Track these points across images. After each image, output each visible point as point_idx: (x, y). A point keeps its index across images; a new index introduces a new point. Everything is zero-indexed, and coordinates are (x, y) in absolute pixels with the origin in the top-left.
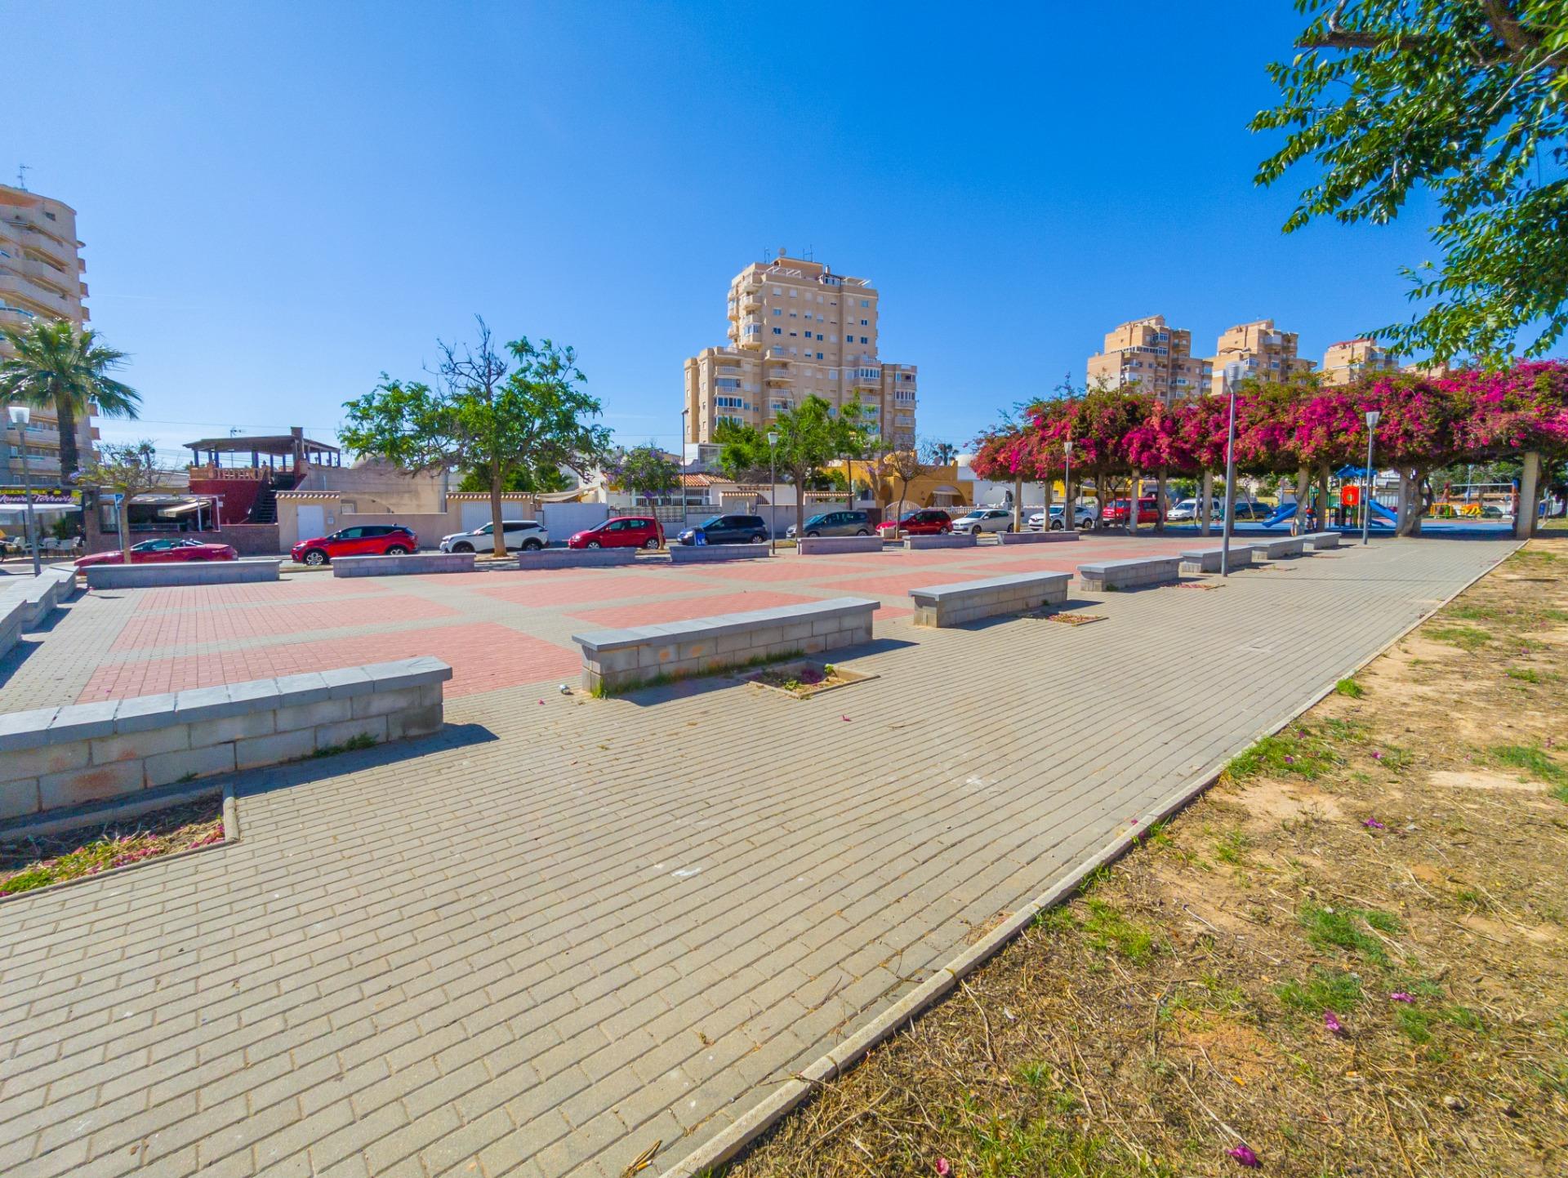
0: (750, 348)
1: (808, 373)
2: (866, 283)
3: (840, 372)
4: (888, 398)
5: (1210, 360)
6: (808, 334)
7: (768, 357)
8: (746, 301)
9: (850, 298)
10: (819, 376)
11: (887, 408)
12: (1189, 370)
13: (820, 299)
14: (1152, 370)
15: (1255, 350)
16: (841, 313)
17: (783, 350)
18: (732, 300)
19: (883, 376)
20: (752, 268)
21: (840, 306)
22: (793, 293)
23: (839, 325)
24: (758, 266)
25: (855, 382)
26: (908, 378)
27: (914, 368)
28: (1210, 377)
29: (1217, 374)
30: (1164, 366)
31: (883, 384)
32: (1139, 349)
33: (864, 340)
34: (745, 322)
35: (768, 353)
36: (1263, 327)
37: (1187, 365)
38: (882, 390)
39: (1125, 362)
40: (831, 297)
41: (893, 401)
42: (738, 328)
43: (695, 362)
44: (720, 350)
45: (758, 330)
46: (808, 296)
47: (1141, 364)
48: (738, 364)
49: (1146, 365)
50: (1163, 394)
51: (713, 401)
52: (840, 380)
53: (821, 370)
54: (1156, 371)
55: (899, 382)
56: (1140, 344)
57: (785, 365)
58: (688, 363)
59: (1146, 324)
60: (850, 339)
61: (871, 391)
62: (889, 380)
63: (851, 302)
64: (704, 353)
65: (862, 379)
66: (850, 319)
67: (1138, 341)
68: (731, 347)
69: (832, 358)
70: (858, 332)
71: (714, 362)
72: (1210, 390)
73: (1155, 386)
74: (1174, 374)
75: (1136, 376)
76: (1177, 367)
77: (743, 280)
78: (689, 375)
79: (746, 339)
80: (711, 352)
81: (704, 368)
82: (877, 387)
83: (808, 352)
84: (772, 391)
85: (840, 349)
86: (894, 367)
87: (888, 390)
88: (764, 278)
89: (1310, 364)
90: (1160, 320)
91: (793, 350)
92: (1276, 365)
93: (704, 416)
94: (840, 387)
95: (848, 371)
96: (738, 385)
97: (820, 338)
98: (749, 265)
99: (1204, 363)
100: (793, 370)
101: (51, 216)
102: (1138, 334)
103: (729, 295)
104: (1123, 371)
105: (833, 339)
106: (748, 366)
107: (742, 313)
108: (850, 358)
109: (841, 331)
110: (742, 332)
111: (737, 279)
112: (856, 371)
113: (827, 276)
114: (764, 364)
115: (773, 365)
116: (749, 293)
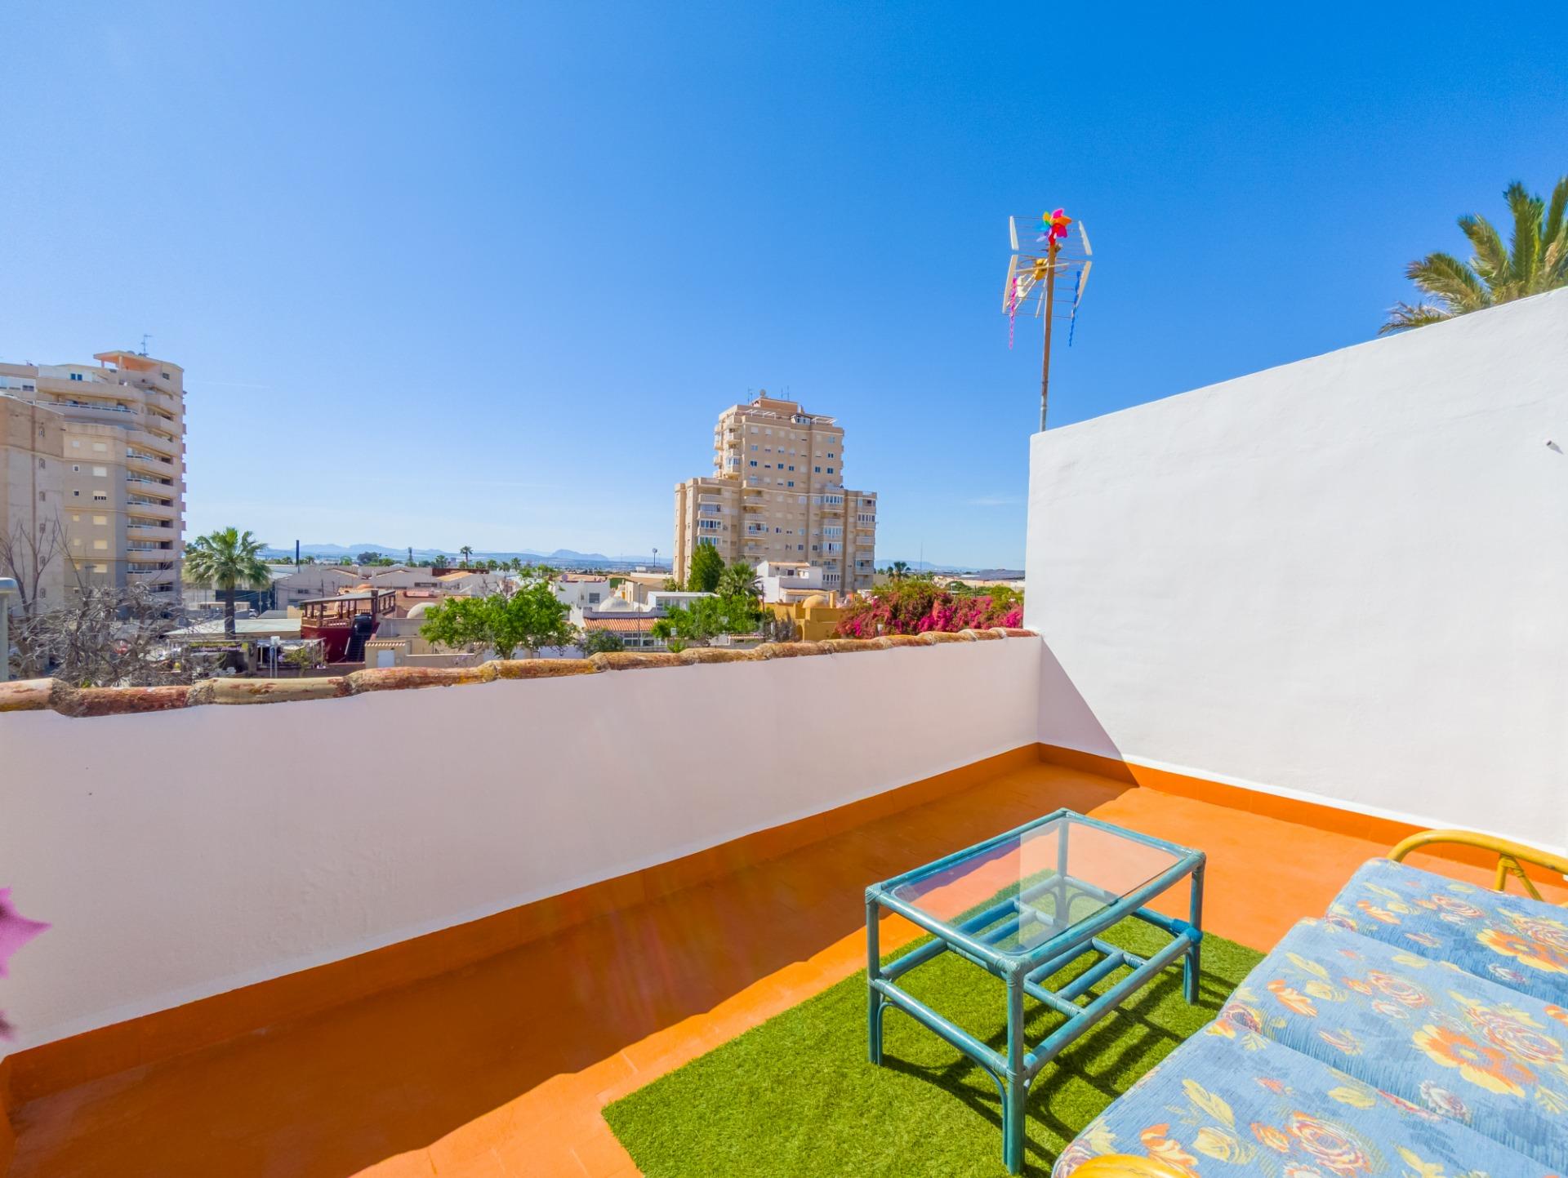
0: (731, 477)
1: (780, 499)
2: (833, 422)
3: (808, 497)
4: (851, 520)
6: (781, 466)
7: (745, 486)
8: (729, 437)
9: (818, 435)
10: (790, 501)
11: (850, 528)
13: (792, 436)
16: (810, 448)
17: (760, 480)
18: (718, 433)
19: (846, 500)
20: (734, 409)
21: (809, 442)
22: (768, 432)
23: (809, 458)
24: (740, 407)
25: (821, 507)
26: (869, 502)
27: (874, 495)
31: (846, 509)
33: (830, 471)
34: (727, 454)
35: (745, 482)
38: (846, 514)
40: (803, 434)
41: (855, 523)
42: (722, 457)
43: (683, 486)
44: (704, 480)
45: (737, 462)
46: (782, 434)
48: (719, 491)
51: (696, 523)
52: (808, 504)
53: (791, 496)
55: (860, 506)
57: (759, 493)
58: (678, 487)
60: (818, 470)
61: (835, 514)
62: (852, 505)
63: (819, 438)
64: (689, 483)
65: (827, 504)
66: (818, 453)
68: (715, 474)
69: (802, 485)
70: (825, 464)
71: (698, 490)
77: (726, 417)
78: (678, 497)
79: (728, 469)
80: (696, 481)
81: (690, 494)
82: (840, 511)
83: (780, 481)
84: (747, 516)
85: (809, 478)
86: (857, 494)
87: (851, 512)
88: (743, 418)
91: (767, 480)
93: (689, 534)
94: (808, 512)
95: (815, 498)
96: (719, 510)
97: (791, 468)
98: (732, 405)
100: (766, 497)
101: (166, 376)
103: (716, 430)
105: (803, 469)
106: (727, 493)
107: (726, 446)
108: (818, 486)
109: (810, 463)
110: (725, 462)
111: (722, 416)
112: (822, 497)
113: (799, 415)
114: (741, 492)
115: (748, 493)
116: (731, 430)
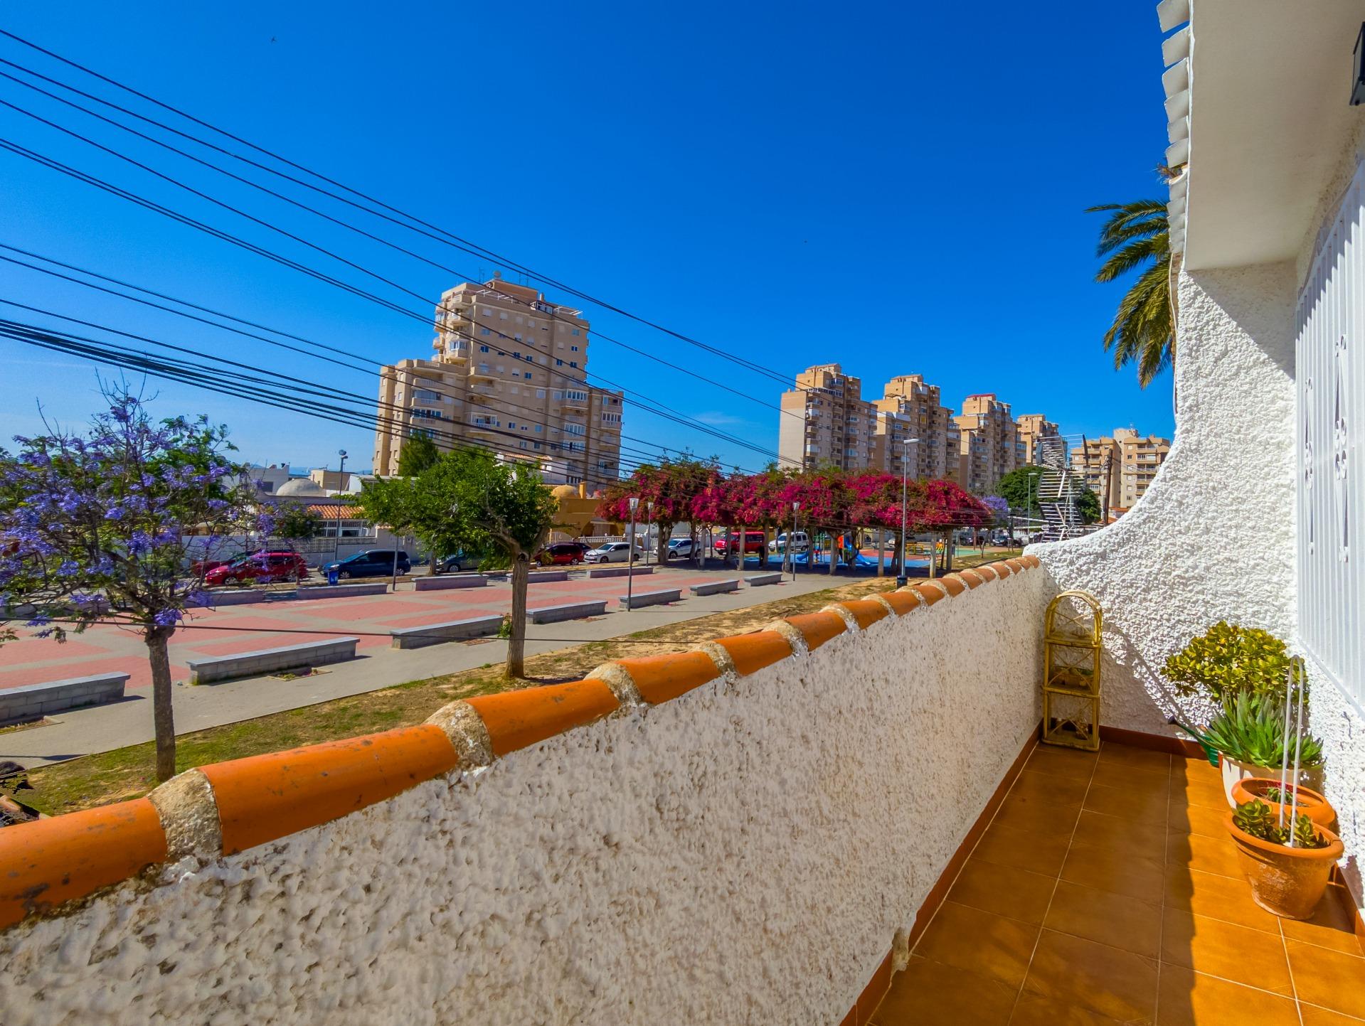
0: (455, 363)
1: (515, 391)
2: (577, 313)
3: (548, 392)
4: (595, 419)
5: (874, 402)
6: (516, 355)
7: (472, 373)
8: (454, 318)
9: (561, 327)
10: (526, 394)
11: (594, 427)
12: (859, 410)
13: (531, 324)
14: (830, 408)
15: (909, 398)
16: (551, 339)
17: (491, 367)
18: (441, 314)
19: (590, 398)
20: (463, 287)
21: (551, 333)
22: (504, 316)
23: (549, 348)
24: (468, 286)
25: (562, 403)
26: (615, 401)
27: (621, 393)
28: (876, 418)
29: (881, 415)
30: (841, 406)
31: (590, 406)
32: (820, 390)
33: (573, 364)
34: (452, 336)
35: (472, 369)
36: (916, 380)
37: (857, 407)
38: (590, 411)
39: (809, 399)
40: (543, 322)
41: (600, 422)
42: (444, 341)
43: (392, 371)
44: (420, 363)
45: (464, 346)
46: (519, 320)
47: (822, 403)
48: (439, 378)
49: (825, 403)
50: (840, 428)
51: (408, 411)
52: (547, 399)
53: (528, 389)
54: (833, 410)
55: (605, 405)
56: (821, 387)
57: (490, 382)
58: (385, 370)
59: (827, 369)
60: (559, 362)
61: (578, 411)
62: (596, 403)
64: (402, 364)
65: (568, 400)
66: (561, 345)
67: (820, 384)
68: (436, 358)
69: (541, 378)
70: (568, 357)
71: (411, 373)
72: (875, 428)
73: (833, 421)
74: (848, 413)
75: (817, 412)
76: (850, 407)
77: (453, 295)
78: (385, 382)
79: (452, 353)
80: (410, 363)
81: (402, 377)
82: (584, 408)
83: (516, 371)
84: (475, 407)
85: (549, 371)
86: (602, 391)
87: (595, 410)
88: (474, 298)
89: (949, 412)
90: (837, 368)
91: (500, 368)
92: (925, 411)
93: (397, 425)
94: (547, 406)
95: (555, 393)
96: (439, 398)
97: (529, 359)
98: (460, 282)
99: (871, 405)
100: (499, 388)
102: (820, 377)
103: (438, 309)
104: (807, 407)
105: (543, 360)
106: (450, 379)
107: (451, 330)
108: (559, 380)
109: (550, 354)
110: (447, 345)
111: (445, 295)
112: (564, 393)
113: (540, 303)
114: (467, 380)
115: (477, 381)
116: (457, 311)
